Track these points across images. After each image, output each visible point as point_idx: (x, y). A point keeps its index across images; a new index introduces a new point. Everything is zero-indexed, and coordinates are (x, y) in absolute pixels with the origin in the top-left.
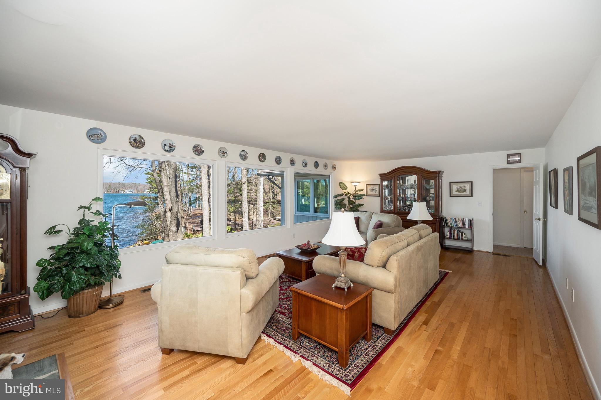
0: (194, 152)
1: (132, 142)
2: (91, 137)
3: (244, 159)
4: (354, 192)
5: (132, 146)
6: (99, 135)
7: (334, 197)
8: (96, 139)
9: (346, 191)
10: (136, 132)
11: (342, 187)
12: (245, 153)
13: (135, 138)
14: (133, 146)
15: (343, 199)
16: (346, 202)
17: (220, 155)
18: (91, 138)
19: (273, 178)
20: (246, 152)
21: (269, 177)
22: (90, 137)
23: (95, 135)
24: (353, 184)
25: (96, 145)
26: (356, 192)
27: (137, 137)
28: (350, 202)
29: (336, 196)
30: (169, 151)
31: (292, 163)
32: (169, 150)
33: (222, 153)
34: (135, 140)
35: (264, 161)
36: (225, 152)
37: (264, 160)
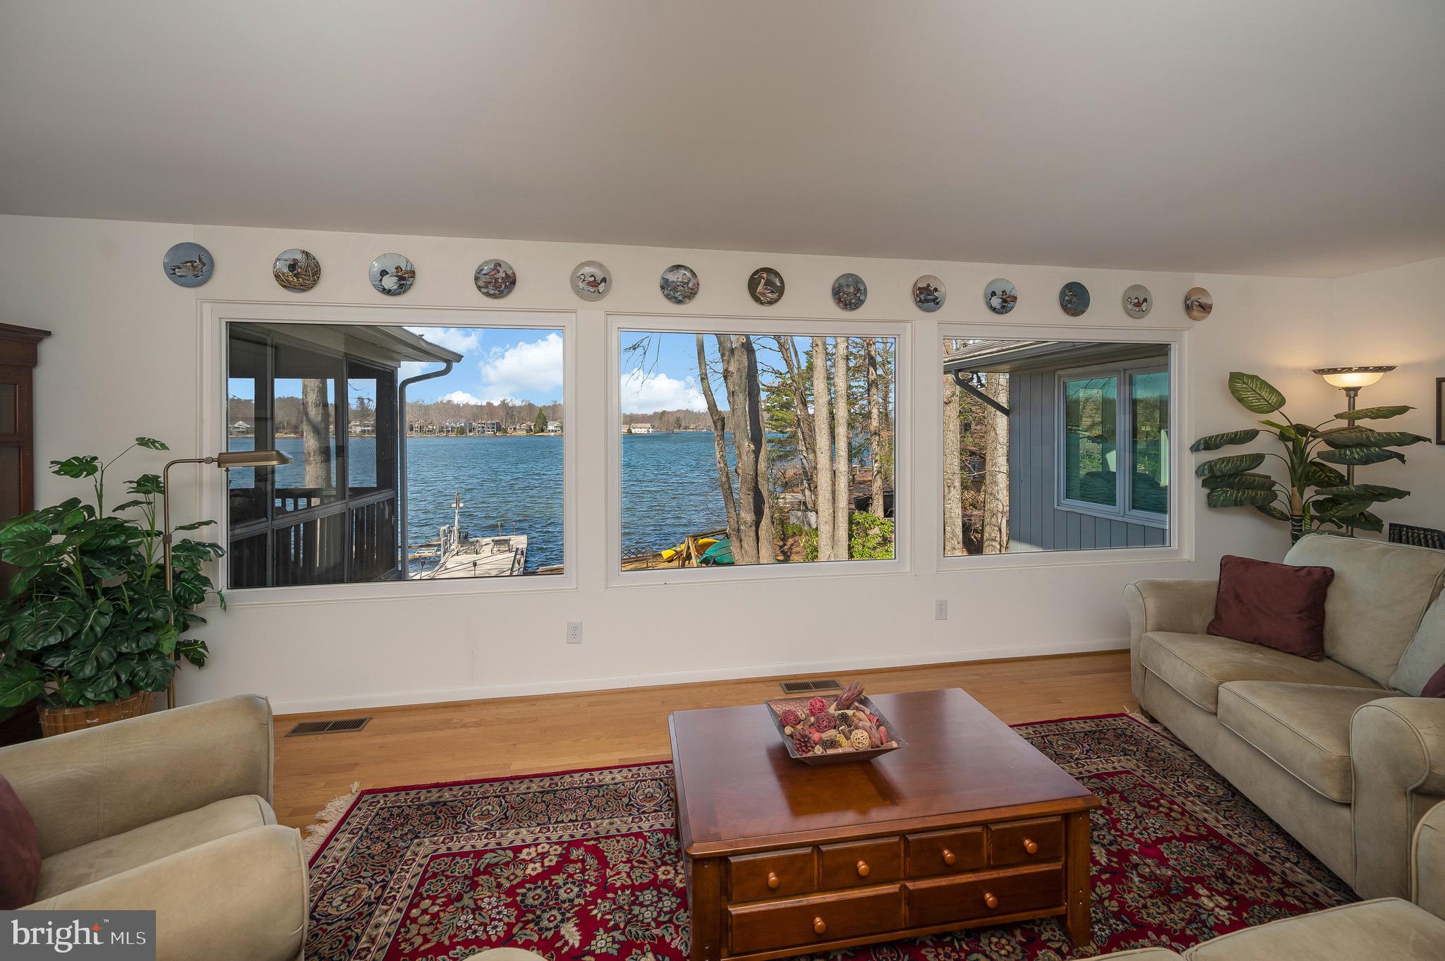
0: (479, 288)
1: (283, 274)
2: (177, 270)
3: (680, 298)
4: (1344, 423)
5: (284, 286)
6: (196, 262)
7: (1195, 448)
8: (190, 273)
9: (1275, 417)
10: (294, 241)
11: (1249, 395)
12: (688, 274)
13: (294, 260)
14: (286, 285)
15: (1258, 459)
16: (1275, 467)
17: (578, 291)
18: (178, 274)
19: (975, 381)
20: (691, 271)
21: (960, 374)
22: (174, 270)
23: (186, 262)
24: (1332, 379)
25: (192, 290)
26: (1357, 423)
27: (299, 257)
28: (1305, 473)
29: (1208, 444)
30: (396, 290)
31: (926, 301)
32: (396, 287)
33: (589, 284)
34: (293, 267)
35: (776, 301)
36: (599, 279)
37: (775, 296)
